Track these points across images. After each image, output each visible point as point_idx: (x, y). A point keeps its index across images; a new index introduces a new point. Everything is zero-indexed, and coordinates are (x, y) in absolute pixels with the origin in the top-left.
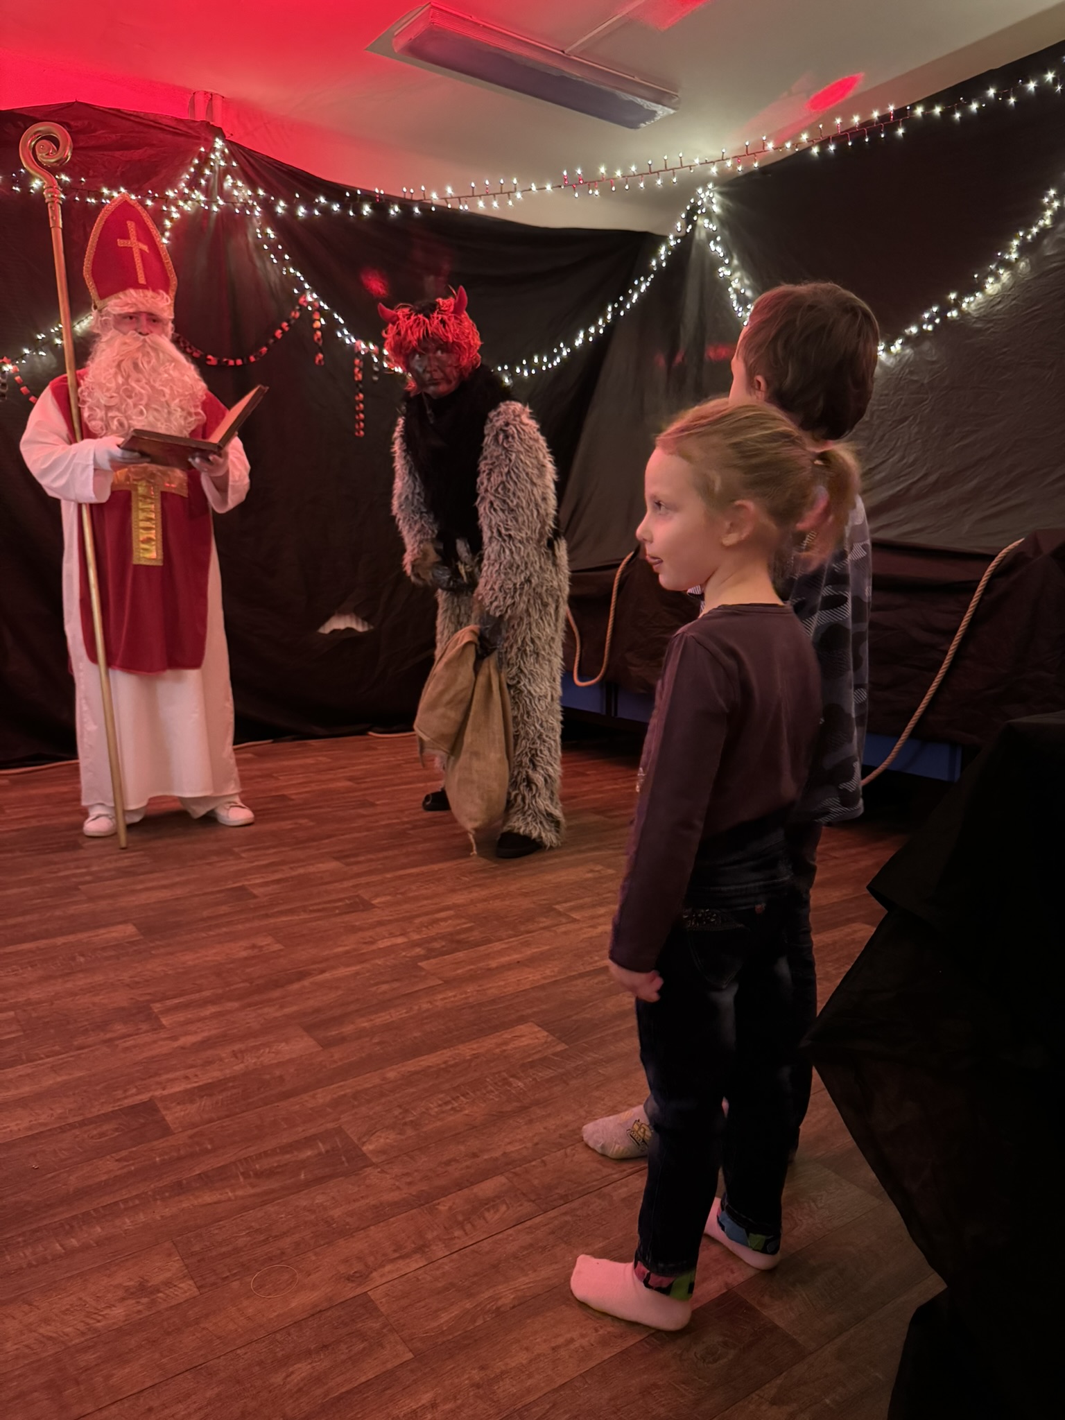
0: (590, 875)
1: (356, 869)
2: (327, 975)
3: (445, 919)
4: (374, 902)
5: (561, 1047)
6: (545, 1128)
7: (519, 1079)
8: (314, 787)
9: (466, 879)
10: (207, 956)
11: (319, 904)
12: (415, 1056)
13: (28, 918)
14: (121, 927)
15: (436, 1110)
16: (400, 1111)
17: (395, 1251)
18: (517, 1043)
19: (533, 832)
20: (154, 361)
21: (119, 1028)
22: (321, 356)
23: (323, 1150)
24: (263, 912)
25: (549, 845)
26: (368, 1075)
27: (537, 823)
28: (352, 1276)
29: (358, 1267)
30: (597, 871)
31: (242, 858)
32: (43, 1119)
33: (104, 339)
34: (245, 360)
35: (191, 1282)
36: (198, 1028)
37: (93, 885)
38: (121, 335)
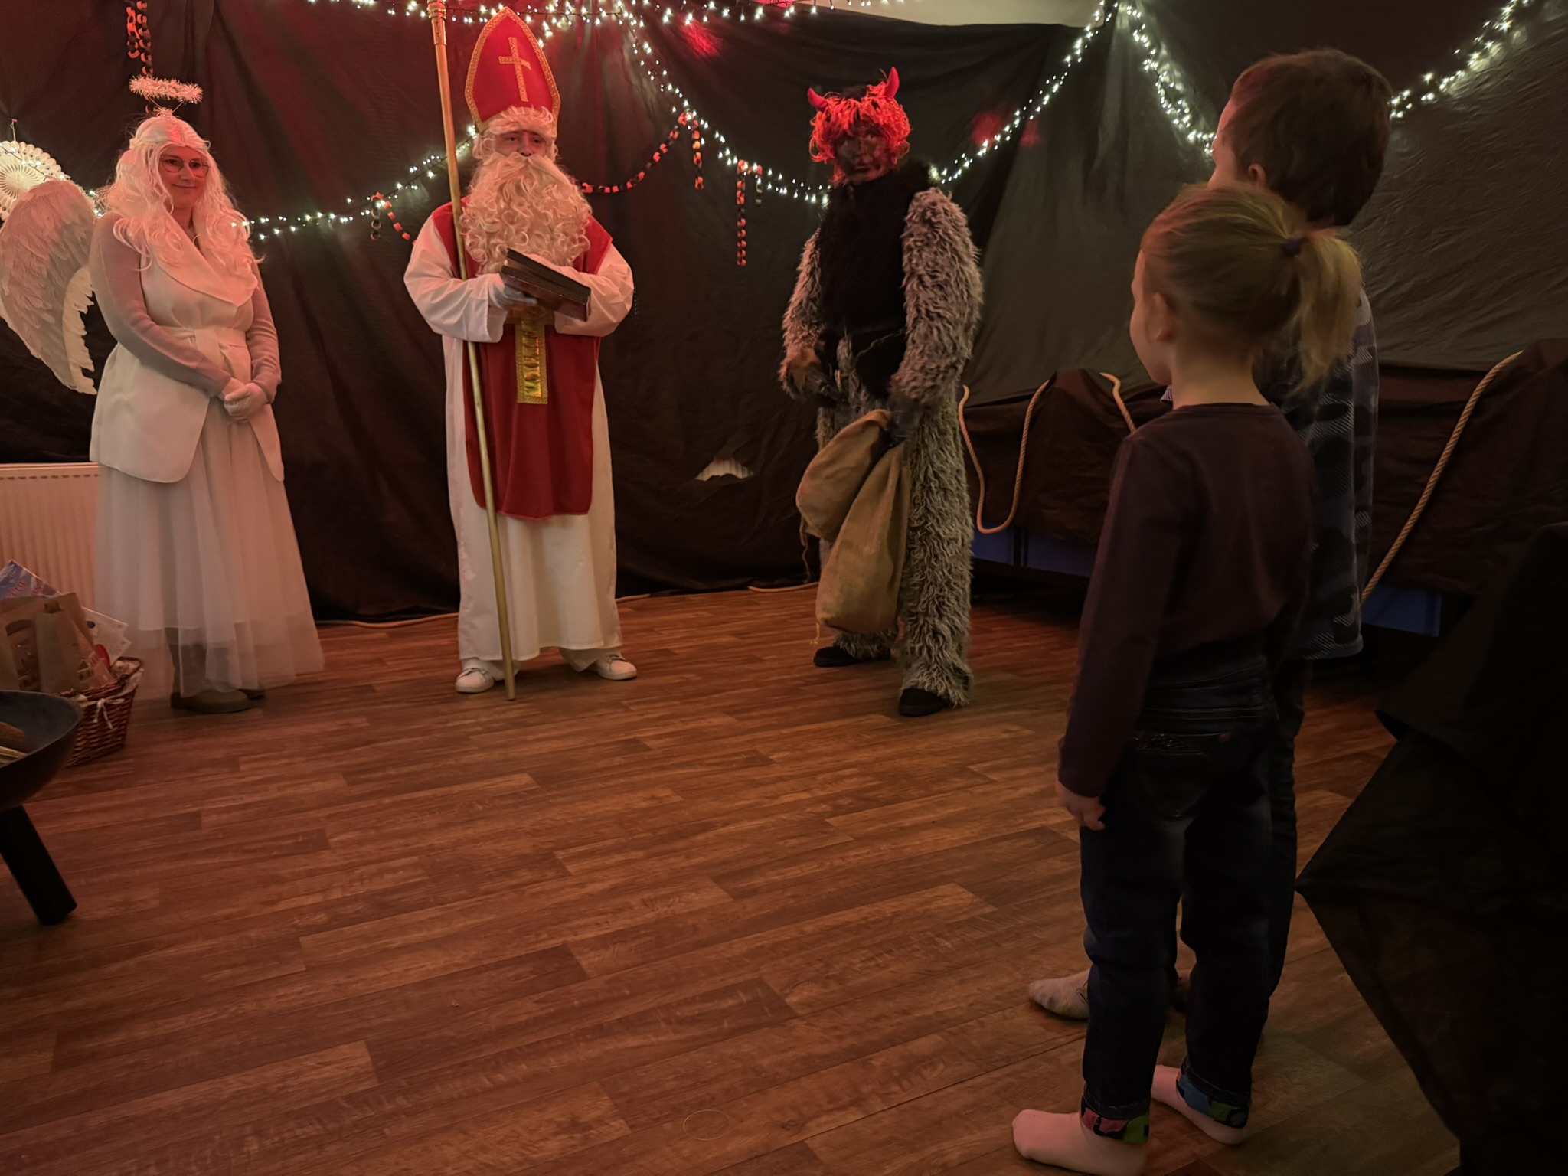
0: (1006, 736)
1: (750, 724)
2: (731, 828)
3: (850, 776)
4: (774, 757)
5: (989, 909)
6: (979, 989)
7: (946, 939)
8: (696, 642)
9: (869, 737)
10: (607, 806)
11: (715, 757)
12: (831, 912)
13: (422, 767)
14: (516, 776)
15: (859, 965)
16: (821, 964)
17: (830, 1103)
18: (940, 903)
19: (939, 688)
20: (536, 183)
21: (524, 874)
22: (700, 179)
23: (745, 1000)
24: (657, 765)
25: (956, 703)
26: (784, 928)
27: (943, 679)
28: (787, 1124)
29: (792, 1116)
30: (1014, 732)
31: (632, 711)
32: (458, 959)
33: (486, 163)
34: (621, 186)
35: (622, 1121)
36: (605, 876)
37: (483, 735)
38: (503, 156)
